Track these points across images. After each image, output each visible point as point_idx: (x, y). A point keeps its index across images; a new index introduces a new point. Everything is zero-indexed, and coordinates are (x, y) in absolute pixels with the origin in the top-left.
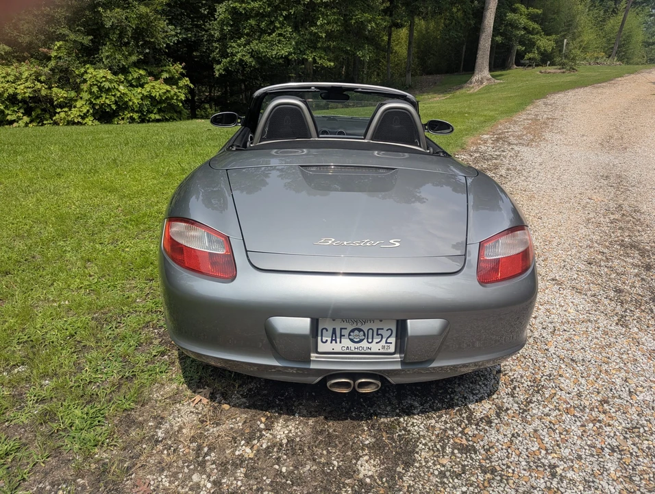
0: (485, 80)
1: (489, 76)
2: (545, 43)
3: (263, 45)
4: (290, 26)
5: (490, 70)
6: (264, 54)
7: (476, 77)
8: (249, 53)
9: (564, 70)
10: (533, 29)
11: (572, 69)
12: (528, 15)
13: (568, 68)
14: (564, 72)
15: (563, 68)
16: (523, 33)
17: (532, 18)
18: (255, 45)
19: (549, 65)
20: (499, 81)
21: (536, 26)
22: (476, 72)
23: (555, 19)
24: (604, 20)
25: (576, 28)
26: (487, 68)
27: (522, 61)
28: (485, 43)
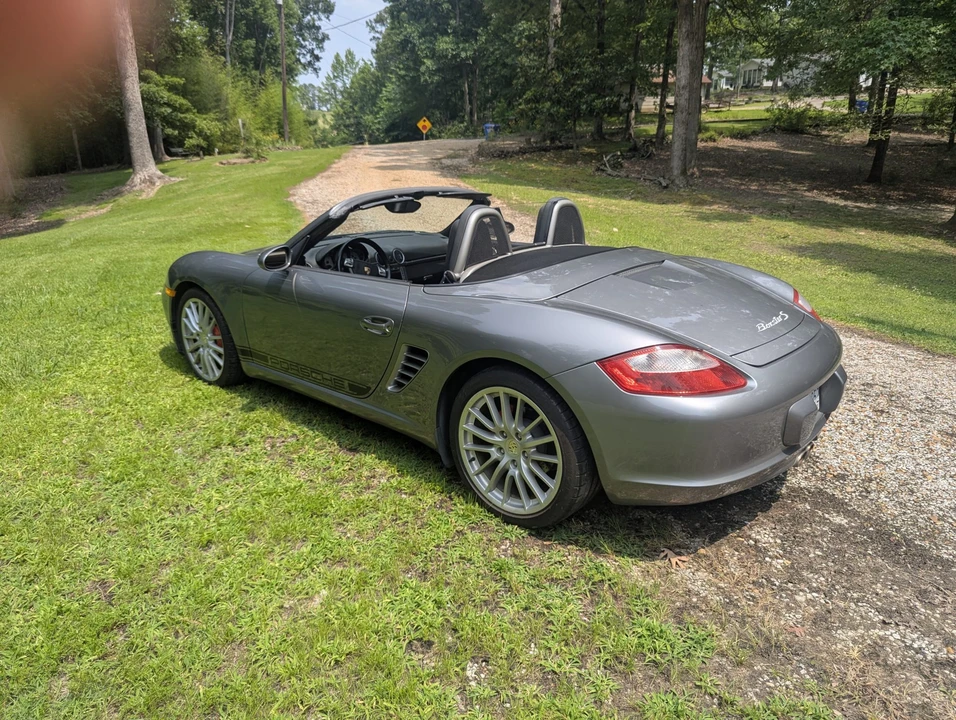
0: (156, 179)
1: (159, 173)
2: (206, 123)
5: (157, 164)
7: (138, 178)
9: (251, 159)
10: (181, 105)
11: (260, 157)
12: (166, 85)
13: (255, 155)
14: (253, 162)
15: (249, 157)
16: (169, 110)
17: (172, 88)
19: (219, 153)
20: (174, 179)
21: (184, 101)
22: (138, 168)
23: (198, 92)
24: (255, 95)
25: (227, 103)
26: (152, 161)
27: (173, 150)
28: (137, 126)
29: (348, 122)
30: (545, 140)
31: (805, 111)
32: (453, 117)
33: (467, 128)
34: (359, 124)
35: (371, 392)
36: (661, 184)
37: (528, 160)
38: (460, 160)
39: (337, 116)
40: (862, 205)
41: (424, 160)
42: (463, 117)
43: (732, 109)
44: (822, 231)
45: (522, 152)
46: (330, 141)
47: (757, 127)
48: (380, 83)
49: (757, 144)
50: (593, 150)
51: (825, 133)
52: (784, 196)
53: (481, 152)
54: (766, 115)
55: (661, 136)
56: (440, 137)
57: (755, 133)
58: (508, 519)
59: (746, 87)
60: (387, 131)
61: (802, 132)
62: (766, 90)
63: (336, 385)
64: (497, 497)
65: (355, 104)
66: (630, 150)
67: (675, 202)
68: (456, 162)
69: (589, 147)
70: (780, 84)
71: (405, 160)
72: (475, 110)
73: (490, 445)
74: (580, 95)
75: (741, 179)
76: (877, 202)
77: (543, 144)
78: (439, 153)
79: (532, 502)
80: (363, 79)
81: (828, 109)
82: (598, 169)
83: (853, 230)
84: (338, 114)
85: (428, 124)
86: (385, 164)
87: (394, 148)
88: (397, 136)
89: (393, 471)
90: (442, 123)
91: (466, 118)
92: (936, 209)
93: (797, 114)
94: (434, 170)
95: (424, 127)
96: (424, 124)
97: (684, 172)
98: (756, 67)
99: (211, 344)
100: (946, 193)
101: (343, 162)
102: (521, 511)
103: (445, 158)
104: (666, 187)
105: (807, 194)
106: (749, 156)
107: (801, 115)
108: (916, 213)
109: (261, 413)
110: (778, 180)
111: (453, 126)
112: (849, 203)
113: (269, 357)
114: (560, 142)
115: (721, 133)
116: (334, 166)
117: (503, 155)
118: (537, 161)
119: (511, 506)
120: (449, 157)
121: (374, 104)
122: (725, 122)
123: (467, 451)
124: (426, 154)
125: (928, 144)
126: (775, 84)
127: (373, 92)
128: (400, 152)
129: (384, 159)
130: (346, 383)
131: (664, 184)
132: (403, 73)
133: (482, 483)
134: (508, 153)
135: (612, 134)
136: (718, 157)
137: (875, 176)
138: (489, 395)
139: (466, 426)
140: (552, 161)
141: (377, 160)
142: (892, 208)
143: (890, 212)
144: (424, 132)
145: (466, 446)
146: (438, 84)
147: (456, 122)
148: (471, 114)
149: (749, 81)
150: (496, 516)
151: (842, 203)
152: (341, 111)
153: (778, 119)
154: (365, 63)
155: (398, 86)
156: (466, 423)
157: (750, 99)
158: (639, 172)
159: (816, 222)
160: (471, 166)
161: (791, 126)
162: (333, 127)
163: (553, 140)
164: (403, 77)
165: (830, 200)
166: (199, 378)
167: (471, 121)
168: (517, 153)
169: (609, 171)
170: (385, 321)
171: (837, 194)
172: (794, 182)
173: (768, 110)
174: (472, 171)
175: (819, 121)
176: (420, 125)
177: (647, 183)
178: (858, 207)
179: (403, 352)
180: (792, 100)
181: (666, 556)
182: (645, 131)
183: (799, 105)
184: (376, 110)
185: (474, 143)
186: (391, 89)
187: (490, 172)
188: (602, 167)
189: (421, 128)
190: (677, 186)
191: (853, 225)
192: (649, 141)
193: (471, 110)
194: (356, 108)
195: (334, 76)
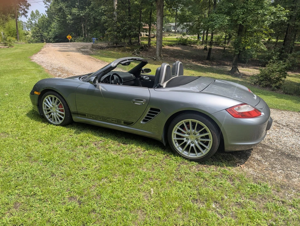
14: (8, 47)
15: (6, 45)
29: (37, 35)
30: (114, 44)
31: (186, 39)
32: (79, 35)
33: (84, 39)
34: (42, 35)
35: (134, 123)
36: (153, 59)
37: (110, 50)
38: (87, 49)
39: (33, 33)
40: (207, 66)
41: (74, 49)
42: (82, 35)
43: (165, 37)
44: (201, 73)
45: (108, 47)
46: (31, 41)
47: (174, 43)
48: (49, 22)
49: (175, 48)
50: (129, 48)
51: (192, 45)
52: (187, 63)
53: (93, 47)
54: (176, 40)
55: (149, 44)
56: (75, 42)
57: (174, 45)
58: (191, 160)
59: (168, 31)
60: (54, 39)
61: (186, 45)
62: (173, 32)
63: (118, 122)
64: (185, 153)
65: (40, 29)
66: (141, 48)
67: (159, 64)
68: (86, 50)
70: (176, 31)
71: (67, 49)
72: (86, 33)
73: (183, 137)
74: (126, 30)
75: (174, 58)
76: (211, 65)
77: (113, 45)
78: (78, 47)
79: (199, 154)
80: (43, 20)
81: (193, 39)
82: (133, 54)
83: (209, 73)
84: (34, 32)
85: (70, 37)
86: (61, 50)
87: (61, 44)
88: (58, 40)
89: (143, 149)
90: (75, 37)
91: (83, 36)
92: (225, 67)
93: (185, 40)
94: (79, 52)
95: (69, 38)
96: (69, 37)
97: (160, 56)
98: (170, 26)
99: (57, 111)
100: (226, 63)
101: (45, 49)
102: (196, 157)
104: (155, 60)
105: (193, 63)
106: (174, 51)
107: (186, 40)
108: (221, 68)
109: (82, 134)
110: (184, 59)
111: (80, 38)
112: (204, 65)
113: (86, 115)
114: (119, 45)
115: (165, 44)
116: (42, 50)
117: (102, 48)
118: (113, 51)
119: (192, 156)
120: (82, 48)
121: (47, 29)
122: (166, 41)
123: (174, 140)
124: (74, 47)
125: (219, 50)
126: (175, 31)
127: (47, 25)
128: (64, 46)
129: (60, 48)
130: (123, 122)
131: (155, 59)
132: (59, 19)
133: (180, 149)
134: (103, 47)
135: (134, 43)
136: (166, 51)
137: (208, 58)
138: (184, 122)
139: (174, 132)
140: (118, 51)
141: (58, 48)
142: (215, 67)
143: (214, 68)
144: (69, 39)
145: (174, 138)
146: (73, 24)
147: (80, 37)
148: (85, 34)
149: (168, 29)
150: (186, 160)
151: (202, 65)
152: (35, 31)
153: (179, 41)
154: (43, 15)
155: (58, 23)
156: (175, 131)
157: (169, 35)
158: (145, 55)
159: (199, 71)
160: (91, 51)
161: (183, 43)
162: (32, 36)
163: (116, 44)
164: (59, 20)
165: (199, 65)
166: (51, 124)
167: (85, 36)
168: (106, 48)
169: (137, 54)
170: (142, 100)
171: (200, 63)
172: (188, 59)
173: (177, 38)
174: (92, 53)
175: (190, 42)
176: (68, 37)
177: (149, 59)
178: (207, 67)
179: (149, 110)
180: (183, 36)
181: (238, 165)
182: (143, 43)
183: (185, 37)
184: (48, 31)
185: (90, 44)
186: (54, 24)
187: (98, 54)
188: (134, 53)
189: (68, 38)
190: (158, 59)
191: (208, 71)
192: (145, 45)
193: (85, 33)
194: (40, 30)
195: (32, 19)
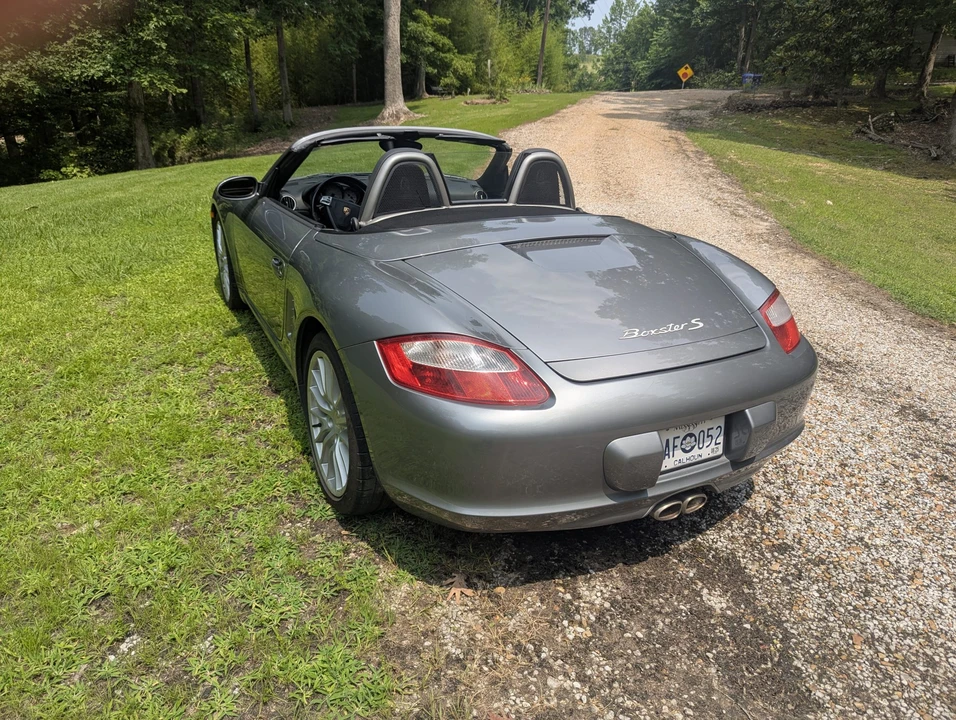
0: (402, 114)
1: (406, 109)
2: (463, 64)
3: (52, 59)
4: (97, 29)
5: (405, 101)
6: (56, 75)
7: (388, 111)
8: (25, 72)
9: (494, 100)
10: (443, 44)
11: (502, 99)
12: (433, 25)
13: (498, 97)
14: (494, 103)
15: (492, 98)
16: (432, 50)
17: (439, 29)
18: (35, 60)
19: (470, 93)
20: (420, 116)
21: (446, 41)
22: (388, 103)
23: (465, 33)
24: (519, 36)
25: (490, 44)
26: (402, 97)
27: (434, 88)
28: (394, 62)
29: (617, 67)
30: (807, 94)
32: (720, 65)
33: (733, 78)
34: (628, 69)
36: (931, 154)
37: (777, 116)
38: (701, 112)
39: (608, 61)
41: (661, 109)
42: (733, 65)
45: (775, 106)
46: (596, 86)
48: (656, 24)
50: (864, 109)
53: (729, 104)
60: (651, 78)
65: (628, 48)
68: (694, 113)
69: (860, 105)
71: (640, 109)
72: (748, 56)
77: (804, 99)
78: (684, 104)
80: (641, 22)
82: (859, 131)
84: (608, 59)
85: (690, 72)
88: (660, 84)
90: (706, 71)
94: (664, 120)
95: (685, 75)
96: (686, 72)
101: (575, 107)
103: (686, 109)
104: (936, 159)
111: (718, 74)
114: (826, 97)
116: (563, 110)
118: (788, 118)
120: (692, 108)
124: (668, 104)
131: (934, 155)
132: (678, 15)
134: (758, 106)
140: (806, 119)
144: (684, 80)
146: (711, 29)
147: (722, 71)
148: (743, 61)
152: (613, 56)
154: (646, 6)
155: (670, 30)
158: (911, 138)
160: (708, 119)
162: (602, 73)
163: (817, 94)
164: (677, 19)
167: (741, 70)
168: (768, 107)
169: (872, 133)
176: (681, 73)
177: (915, 152)
185: (727, 94)
186: (662, 34)
187: (726, 127)
188: (863, 129)
189: (680, 75)
193: (744, 58)
194: (628, 53)
195: (612, 19)
